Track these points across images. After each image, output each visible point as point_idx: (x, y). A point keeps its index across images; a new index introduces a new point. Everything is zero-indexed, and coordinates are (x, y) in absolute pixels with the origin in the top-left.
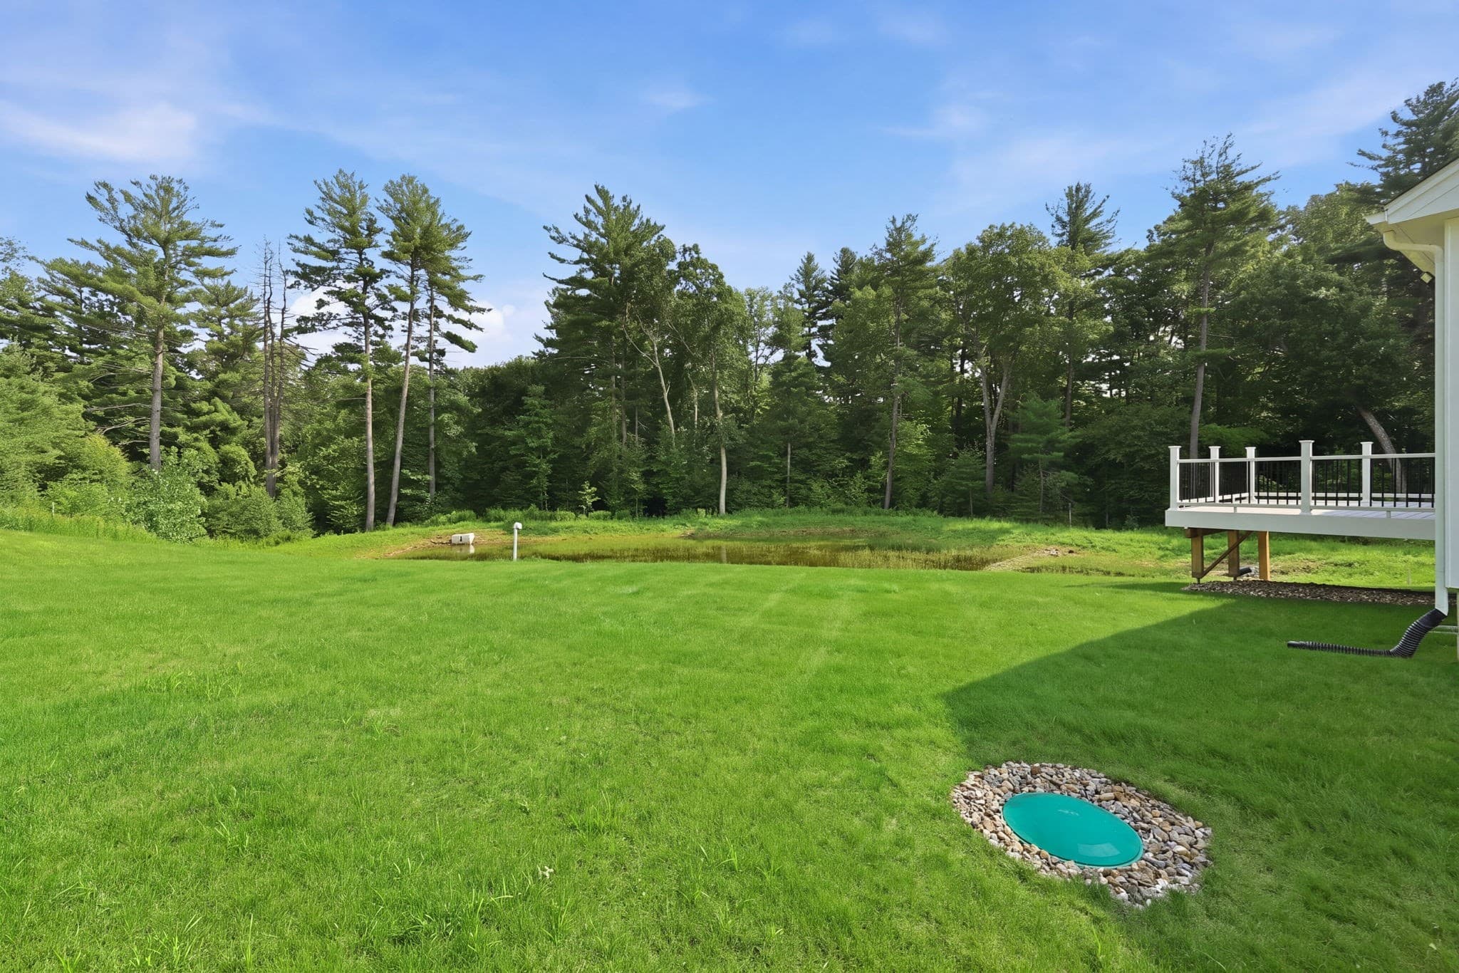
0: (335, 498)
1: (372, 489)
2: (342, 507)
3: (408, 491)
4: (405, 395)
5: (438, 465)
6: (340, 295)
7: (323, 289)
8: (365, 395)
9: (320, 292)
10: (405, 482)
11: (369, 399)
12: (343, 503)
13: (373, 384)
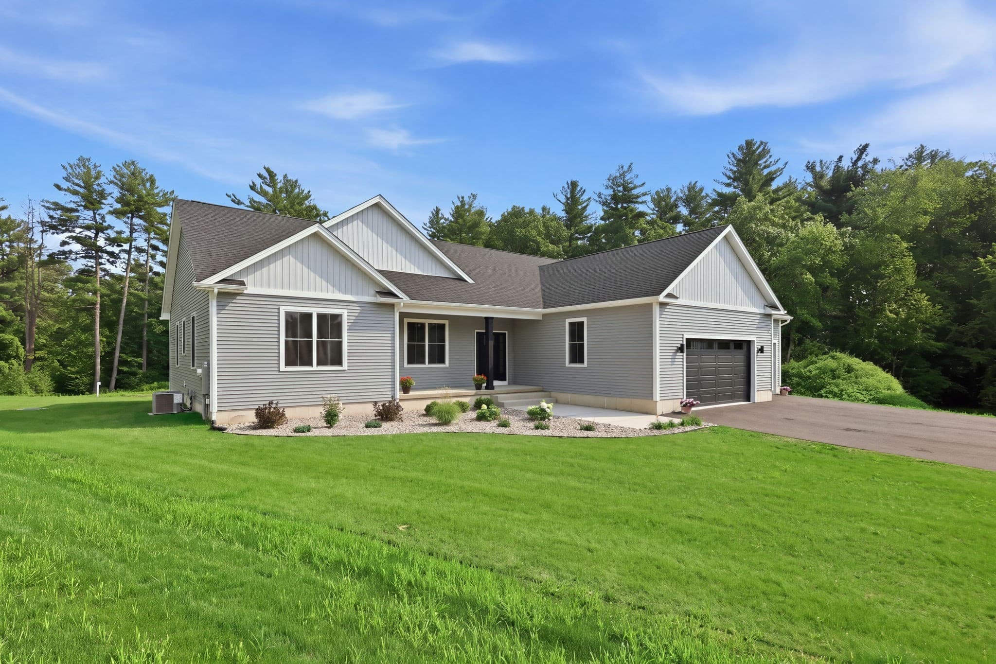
0: (73, 373)
1: (98, 367)
2: (77, 378)
3: (125, 369)
4: (124, 304)
5: (149, 351)
6: (78, 239)
7: (67, 234)
8: (94, 304)
9: (63, 237)
10: (122, 362)
11: (98, 306)
12: (78, 376)
13: (101, 297)
